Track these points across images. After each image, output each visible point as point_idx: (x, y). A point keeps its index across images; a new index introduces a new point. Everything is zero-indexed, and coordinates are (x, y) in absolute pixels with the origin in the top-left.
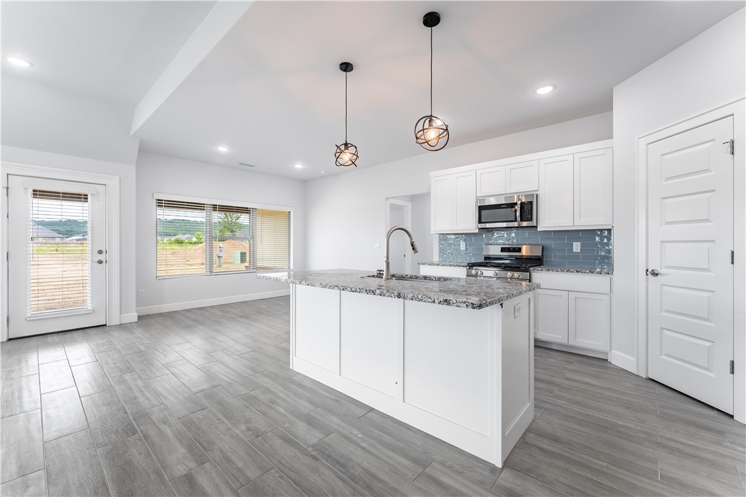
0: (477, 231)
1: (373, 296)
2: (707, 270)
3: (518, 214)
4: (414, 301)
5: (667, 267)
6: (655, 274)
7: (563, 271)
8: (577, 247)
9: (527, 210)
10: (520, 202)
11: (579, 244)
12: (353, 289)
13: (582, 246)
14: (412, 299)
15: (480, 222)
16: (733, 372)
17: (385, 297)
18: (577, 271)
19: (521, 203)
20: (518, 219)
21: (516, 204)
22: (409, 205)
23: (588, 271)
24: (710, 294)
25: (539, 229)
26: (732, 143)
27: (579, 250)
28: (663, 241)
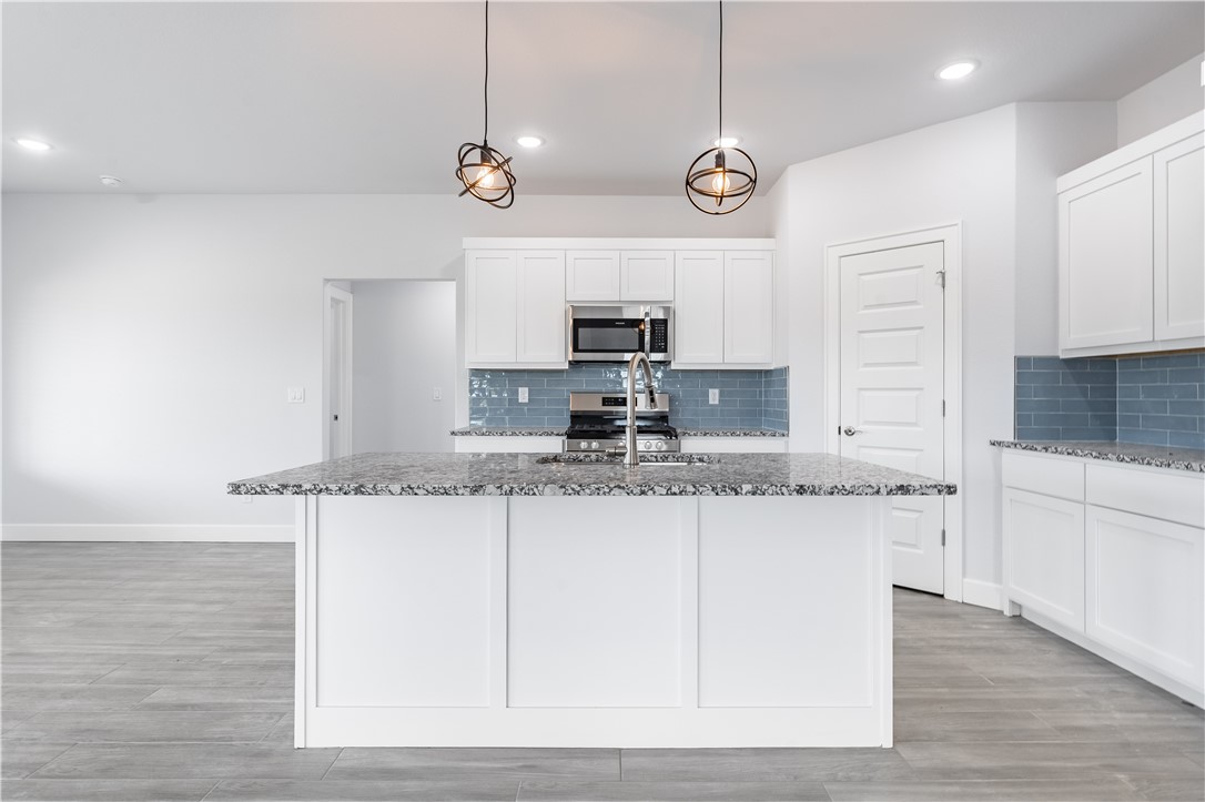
0: (566, 367)
1: (733, 498)
2: (915, 424)
3: (647, 338)
4: (835, 497)
5: (866, 423)
6: (849, 433)
7: (725, 434)
8: (714, 396)
9: (660, 334)
10: (647, 319)
11: (717, 391)
12: (675, 489)
13: (721, 395)
14: (832, 493)
15: (576, 349)
16: (944, 544)
17: (766, 497)
18: (745, 434)
19: (651, 320)
20: (647, 347)
21: (643, 320)
22: (349, 298)
23: (758, 433)
24: (917, 453)
25: (673, 366)
26: (943, 275)
27: (717, 402)
28: (861, 389)
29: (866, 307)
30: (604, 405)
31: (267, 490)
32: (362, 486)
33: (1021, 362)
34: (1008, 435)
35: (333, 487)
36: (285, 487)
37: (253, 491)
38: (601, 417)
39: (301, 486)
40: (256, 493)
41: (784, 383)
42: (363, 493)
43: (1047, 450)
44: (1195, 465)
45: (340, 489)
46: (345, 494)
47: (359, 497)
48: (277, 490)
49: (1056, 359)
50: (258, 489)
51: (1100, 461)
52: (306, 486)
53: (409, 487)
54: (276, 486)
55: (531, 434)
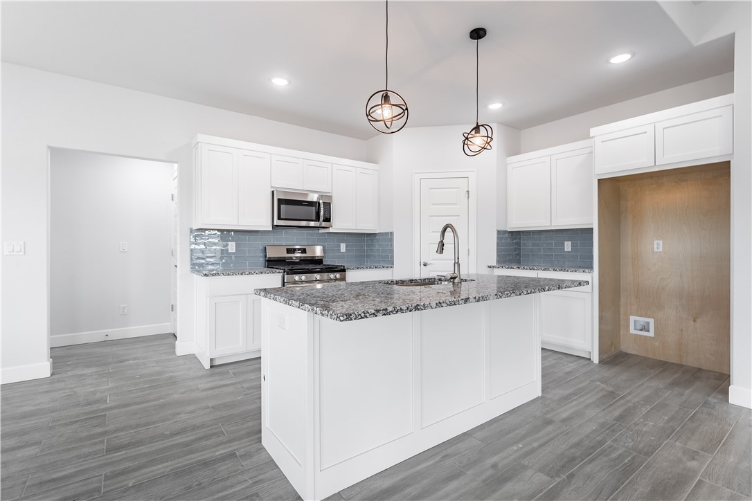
0: (271, 228)
3: (322, 214)
5: (433, 259)
6: (425, 265)
8: (343, 247)
9: (327, 211)
10: (321, 202)
11: (345, 245)
13: (346, 247)
15: (279, 218)
19: (323, 203)
20: (322, 219)
25: (331, 230)
26: (468, 191)
27: (344, 251)
28: (431, 244)
29: (433, 204)
30: (288, 253)
31: (368, 315)
32: (418, 305)
33: (499, 232)
34: (494, 263)
35: (404, 308)
36: (378, 311)
37: (360, 317)
38: (285, 261)
39: (387, 309)
40: (362, 318)
41: (391, 240)
42: (418, 309)
43: (519, 268)
44: (587, 271)
45: (408, 309)
46: (410, 311)
47: (417, 312)
48: (374, 314)
49: (507, 231)
50: (363, 315)
51: (546, 271)
52: (390, 309)
53: (440, 303)
54: (373, 311)
55: (262, 273)
